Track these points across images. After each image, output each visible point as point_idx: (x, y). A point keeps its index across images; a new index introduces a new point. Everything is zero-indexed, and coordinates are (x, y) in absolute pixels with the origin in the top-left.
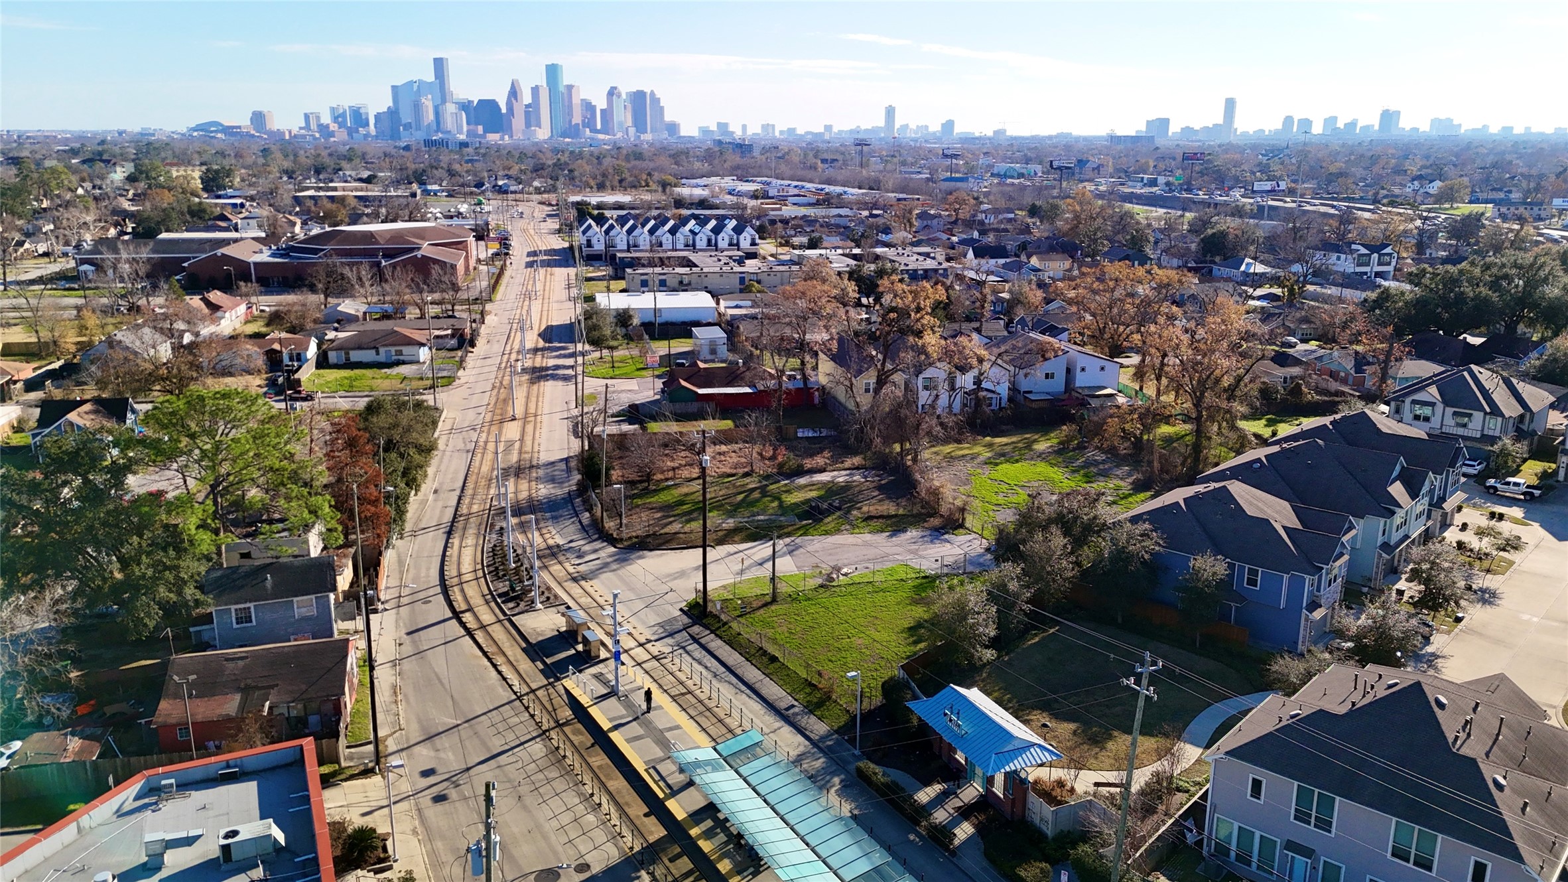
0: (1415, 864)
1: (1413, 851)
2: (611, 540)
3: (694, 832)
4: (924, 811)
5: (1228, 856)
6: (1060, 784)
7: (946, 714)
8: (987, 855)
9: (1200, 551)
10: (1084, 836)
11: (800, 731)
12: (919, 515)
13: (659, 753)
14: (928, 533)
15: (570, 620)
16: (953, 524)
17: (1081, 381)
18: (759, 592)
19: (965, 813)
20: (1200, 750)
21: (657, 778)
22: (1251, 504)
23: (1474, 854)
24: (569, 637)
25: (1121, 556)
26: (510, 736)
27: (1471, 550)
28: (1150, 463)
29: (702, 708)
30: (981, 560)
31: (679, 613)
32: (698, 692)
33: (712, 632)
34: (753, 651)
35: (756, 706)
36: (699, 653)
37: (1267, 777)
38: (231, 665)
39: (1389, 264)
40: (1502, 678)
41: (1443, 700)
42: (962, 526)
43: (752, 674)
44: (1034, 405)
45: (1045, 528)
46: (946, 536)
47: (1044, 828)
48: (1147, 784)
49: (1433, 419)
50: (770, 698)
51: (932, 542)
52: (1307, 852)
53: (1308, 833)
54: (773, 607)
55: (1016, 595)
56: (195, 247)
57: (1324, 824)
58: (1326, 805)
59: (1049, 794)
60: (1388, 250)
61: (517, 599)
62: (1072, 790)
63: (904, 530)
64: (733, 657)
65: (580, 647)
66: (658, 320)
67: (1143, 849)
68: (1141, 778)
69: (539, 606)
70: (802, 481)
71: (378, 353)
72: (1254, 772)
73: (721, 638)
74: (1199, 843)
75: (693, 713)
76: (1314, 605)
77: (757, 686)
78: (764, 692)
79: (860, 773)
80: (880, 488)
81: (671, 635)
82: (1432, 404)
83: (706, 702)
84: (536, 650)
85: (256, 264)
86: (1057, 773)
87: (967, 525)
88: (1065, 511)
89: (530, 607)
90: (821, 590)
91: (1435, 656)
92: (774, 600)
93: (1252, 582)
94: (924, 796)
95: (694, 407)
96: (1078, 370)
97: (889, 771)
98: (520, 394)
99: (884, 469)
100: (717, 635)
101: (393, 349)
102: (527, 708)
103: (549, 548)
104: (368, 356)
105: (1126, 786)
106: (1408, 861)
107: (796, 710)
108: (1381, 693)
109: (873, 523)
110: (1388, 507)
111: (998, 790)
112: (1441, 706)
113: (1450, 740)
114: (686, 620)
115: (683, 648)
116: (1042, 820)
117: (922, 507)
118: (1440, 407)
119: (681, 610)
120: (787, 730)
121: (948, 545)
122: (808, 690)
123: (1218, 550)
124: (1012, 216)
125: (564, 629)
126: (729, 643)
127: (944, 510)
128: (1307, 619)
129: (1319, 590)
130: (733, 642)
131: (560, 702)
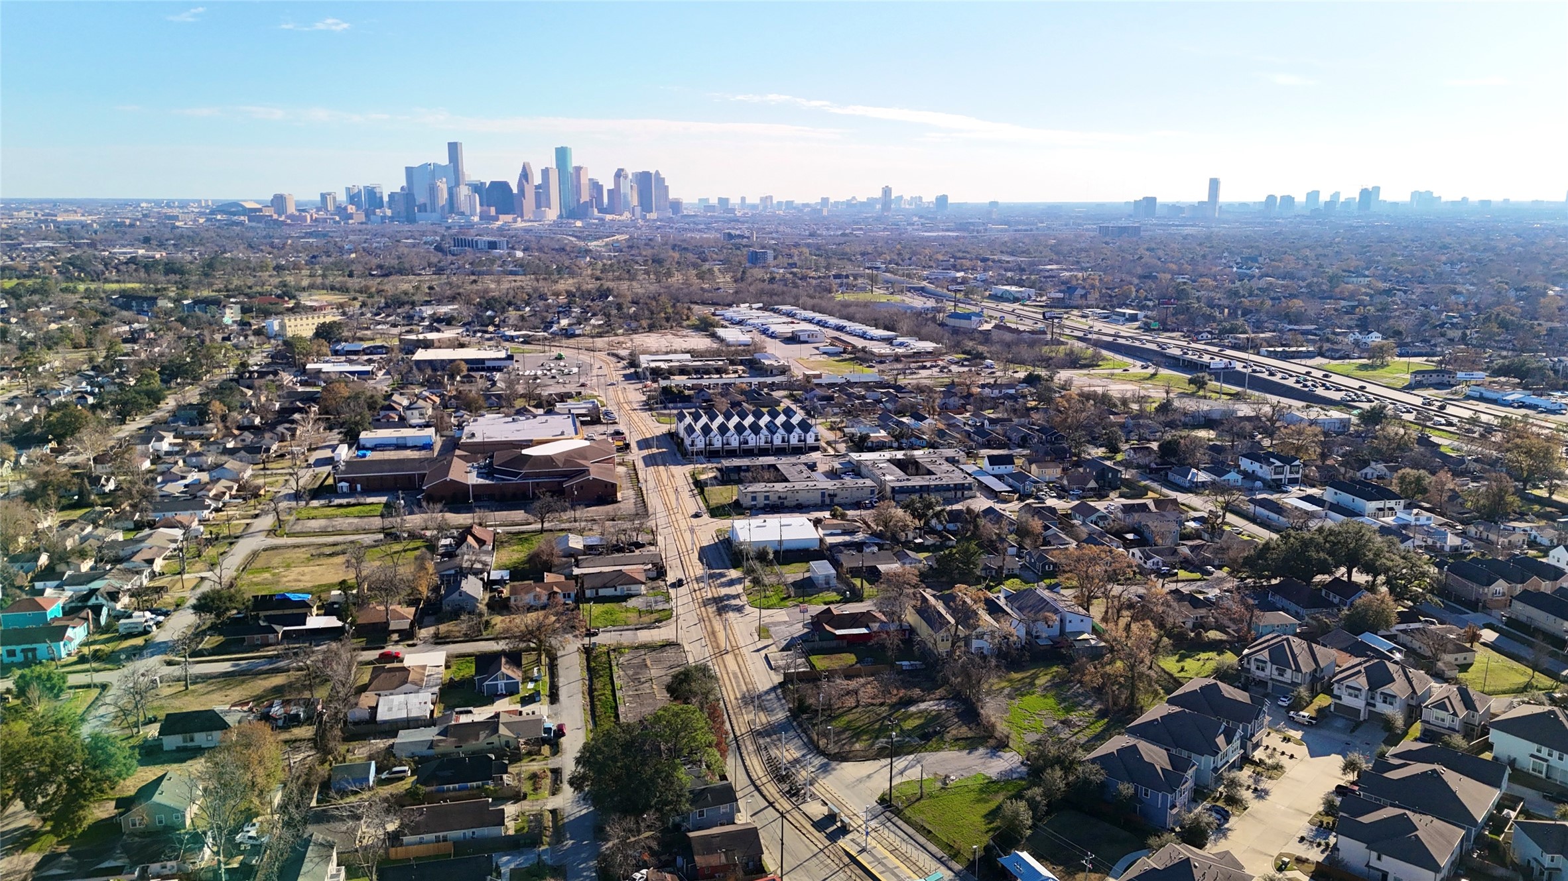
2: (821, 752)
7: (1012, 864)
9: (1122, 781)
11: (950, 869)
12: (983, 738)
14: (989, 751)
15: (830, 809)
16: (1002, 745)
17: (1069, 627)
18: (913, 790)
22: (1146, 753)
24: (831, 818)
25: (1087, 782)
29: (904, 857)
30: (1020, 770)
31: (876, 803)
32: (900, 849)
33: (896, 816)
34: (918, 827)
35: (927, 857)
36: (893, 828)
39: (1298, 473)
42: (1007, 746)
43: (922, 840)
44: (1040, 647)
46: (1000, 753)
50: (932, 852)
51: (992, 757)
54: (923, 801)
55: (1041, 803)
60: (1297, 463)
61: (796, 794)
63: (976, 749)
64: (911, 831)
65: (839, 824)
66: (783, 548)
69: (809, 800)
70: (913, 709)
71: (616, 589)
73: (901, 819)
75: (902, 860)
76: (1173, 806)
77: (924, 846)
78: (929, 849)
80: (957, 715)
81: (876, 817)
82: (1265, 662)
83: (905, 854)
84: (820, 825)
85: (473, 486)
87: (1010, 746)
88: (1060, 753)
89: (805, 802)
90: (943, 791)
91: (1228, 829)
92: (921, 797)
93: (1146, 796)
95: (834, 644)
98: (718, 625)
99: (956, 700)
100: (898, 818)
102: (828, 857)
103: (794, 759)
107: (945, 858)
109: (959, 743)
110: (1215, 751)
114: (881, 808)
115: (885, 824)
117: (984, 732)
118: (1269, 664)
119: (876, 801)
120: (943, 868)
121: (1001, 759)
122: (949, 848)
123: (1131, 780)
125: (826, 814)
126: (905, 822)
127: (997, 734)
129: (1176, 800)
130: (907, 821)
131: (842, 854)
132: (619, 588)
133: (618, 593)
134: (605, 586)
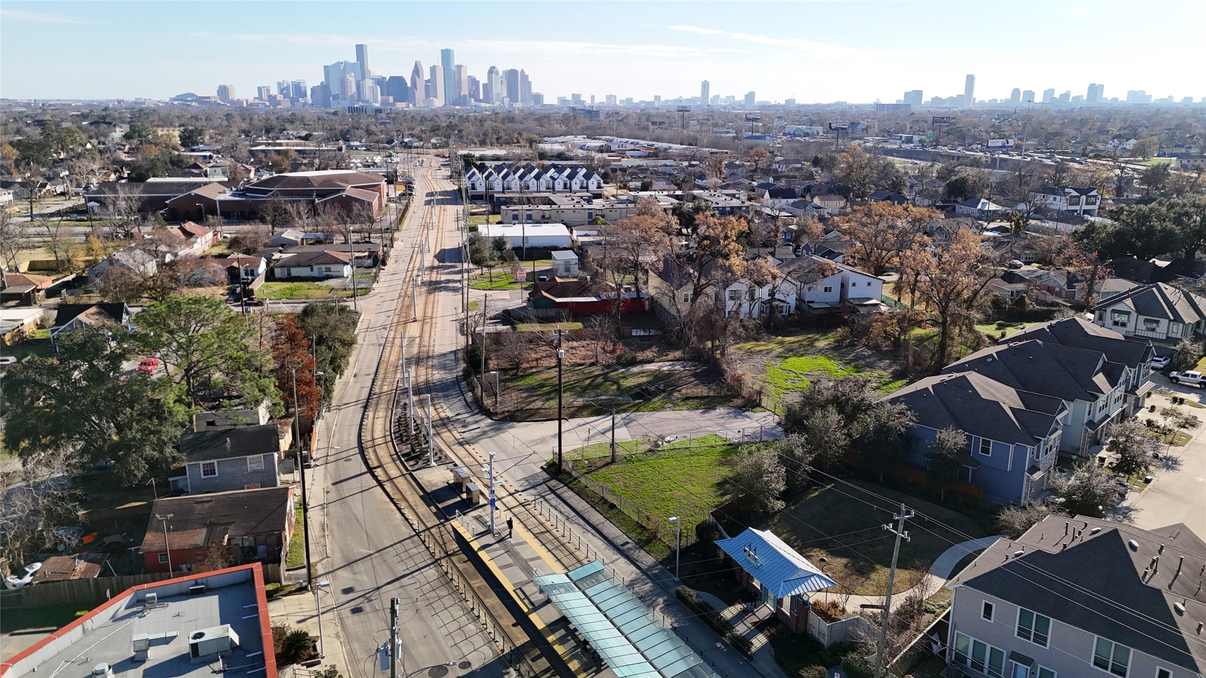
0: (1112, 671)
1: (1111, 662)
2: (489, 414)
3: (551, 639)
4: (728, 625)
5: (965, 663)
6: (834, 605)
7: (745, 551)
8: (777, 660)
9: (943, 425)
10: (853, 647)
11: (633, 562)
12: (726, 396)
13: (524, 578)
14: (733, 410)
15: (456, 474)
16: (752, 404)
17: (852, 293)
18: (602, 455)
19: (760, 627)
20: (944, 581)
21: (522, 596)
22: (985, 389)
23: (1159, 664)
24: (456, 487)
25: (883, 430)
26: (411, 563)
27: (1158, 427)
28: (906, 357)
29: (557, 544)
30: (774, 432)
31: (540, 470)
32: (554, 531)
33: (566, 485)
34: (597, 500)
35: (599, 542)
36: (555, 501)
37: (997, 603)
38: (199, 507)
39: (1094, 204)
40: (1181, 527)
41: (1135, 543)
42: (759, 405)
43: (596, 517)
44: (815, 312)
45: (823, 407)
46: (747, 413)
47: (821, 639)
48: (902, 606)
49: (1128, 325)
50: (610, 537)
51: (735, 417)
52: (1028, 661)
53: (1028, 646)
54: (613, 467)
55: (801, 459)
56: (175, 188)
57: (1041, 639)
58: (1043, 625)
59: (827, 613)
60: (1094, 193)
61: (417, 458)
62: (844, 610)
63: (714, 408)
64: (581, 505)
65: (464, 496)
66: (526, 246)
67: (899, 657)
68: (898, 601)
69: (433, 464)
70: (635, 369)
71: (312, 270)
72: (985, 598)
73: (572, 490)
74: (943, 653)
75: (551, 547)
76: (1034, 469)
77: (600, 527)
78: (605, 532)
79: (679, 595)
80: (695, 375)
81: (534, 487)
82: (1128, 313)
83: (561, 538)
84: (431, 497)
85: (220, 201)
86: (832, 597)
87: (763, 404)
88: (839, 394)
89: (427, 465)
90: (650, 454)
91: (1129, 509)
92: (613, 461)
93: (985, 450)
94: (729, 613)
95: (552, 312)
96: (850, 285)
97: (702, 593)
98: (420, 302)
99: (699, 361)
100: (569, 488)
101: (324, 267)
102: (423, 542)
103: (441, 419)
104: (304, 272)
105: (886, 608)
106: (1106, 668)
107: (630, 546)
108: (1087, 538)
109: (690, 402)
110: (1093, 393)
111: (786, 609)
112: (1134, 548)
113: (1141, 575)
114: (545, 476)
115: (543, 497)
116: (819, 633)
117: (728, 390)
118: (1134, 315)
119: (542, 468)
120: (622, 561)
121: (748, 420)
122: (639, 531)
123: (959, 424)
124: (799, 166)
125: (452, 482)
126: (578, 494)
127: (745, 392)
128: (1028, 480)
129: (1038, 457)
130: (581, 493)
131: (449, 538)
132: (315, 268)
133: (315, 273)
134: (299, 265)
